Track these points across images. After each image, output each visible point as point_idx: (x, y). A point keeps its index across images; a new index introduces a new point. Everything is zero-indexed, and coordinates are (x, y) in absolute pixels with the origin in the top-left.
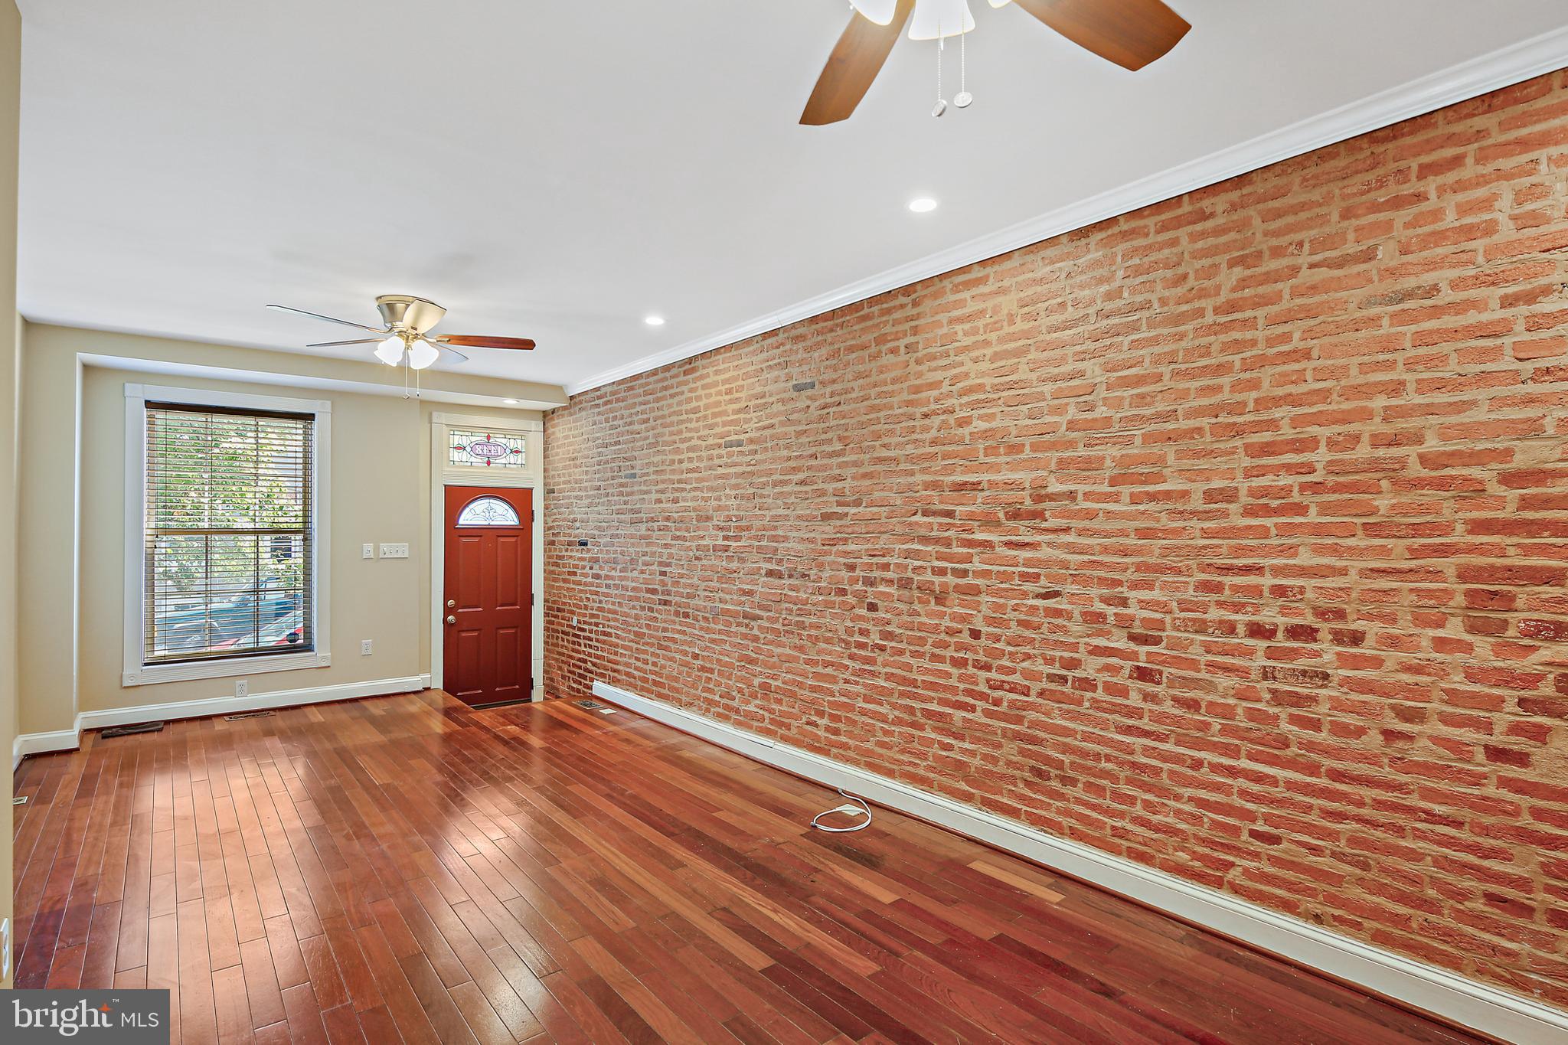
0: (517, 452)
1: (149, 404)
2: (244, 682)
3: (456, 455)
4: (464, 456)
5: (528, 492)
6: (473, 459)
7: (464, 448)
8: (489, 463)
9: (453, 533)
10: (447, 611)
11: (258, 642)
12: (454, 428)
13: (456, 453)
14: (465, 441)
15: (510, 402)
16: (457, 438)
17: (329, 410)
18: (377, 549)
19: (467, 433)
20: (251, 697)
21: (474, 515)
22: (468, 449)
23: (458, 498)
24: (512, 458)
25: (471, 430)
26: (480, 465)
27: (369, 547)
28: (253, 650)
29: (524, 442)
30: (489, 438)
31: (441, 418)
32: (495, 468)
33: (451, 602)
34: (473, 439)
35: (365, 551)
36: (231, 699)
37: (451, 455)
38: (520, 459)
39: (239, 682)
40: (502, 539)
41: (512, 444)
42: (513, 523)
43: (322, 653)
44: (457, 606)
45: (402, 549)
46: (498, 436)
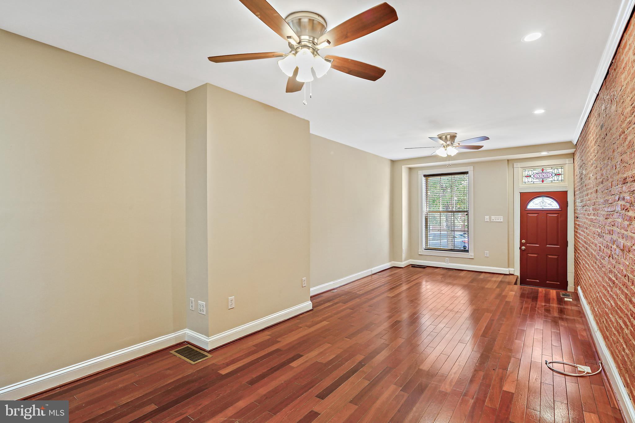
0: (558, 175)
1: (425, 176)
2: (448, 259)
3: (526, 180)
4: (530, 179)
5: (565, 193)
6: (534, 180)
7: (530, 176)
8: (543, 181)
9: (525, 213)
10: (522, 244)
11: (454, 247)
12: (524, 168)
13: (526, 179)
14: (530, 173)
15: (544, 153)
16: (526, 172)
17: (472, 169)
18: (490, 218)
19: (532, 170)
20: (449, 264)
21: (535, 204)
22: (532, 176)
23: (526, 197)
24: (556, 178)
25: (534, 168)
26: (538, 182)
27: (487, 217)
28: (452, 249)
29: (562, 169)
30: (543, 170)
31: (517, 165)
32: (546, 183)
33: (524, 241)
34: (534, 172)
35: (486, 219)
36: (445, 263)
37: (524, 179)
38: (560, 178)
39: (446, 259)
40: (549, 215)
41: (556, 171)
42: (556, 208)
43: (471, 254)
44: (526, 243)
45: (501, 219)
46: (548, 168)
